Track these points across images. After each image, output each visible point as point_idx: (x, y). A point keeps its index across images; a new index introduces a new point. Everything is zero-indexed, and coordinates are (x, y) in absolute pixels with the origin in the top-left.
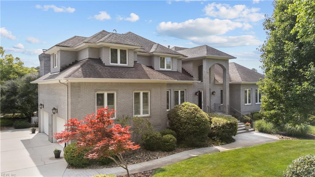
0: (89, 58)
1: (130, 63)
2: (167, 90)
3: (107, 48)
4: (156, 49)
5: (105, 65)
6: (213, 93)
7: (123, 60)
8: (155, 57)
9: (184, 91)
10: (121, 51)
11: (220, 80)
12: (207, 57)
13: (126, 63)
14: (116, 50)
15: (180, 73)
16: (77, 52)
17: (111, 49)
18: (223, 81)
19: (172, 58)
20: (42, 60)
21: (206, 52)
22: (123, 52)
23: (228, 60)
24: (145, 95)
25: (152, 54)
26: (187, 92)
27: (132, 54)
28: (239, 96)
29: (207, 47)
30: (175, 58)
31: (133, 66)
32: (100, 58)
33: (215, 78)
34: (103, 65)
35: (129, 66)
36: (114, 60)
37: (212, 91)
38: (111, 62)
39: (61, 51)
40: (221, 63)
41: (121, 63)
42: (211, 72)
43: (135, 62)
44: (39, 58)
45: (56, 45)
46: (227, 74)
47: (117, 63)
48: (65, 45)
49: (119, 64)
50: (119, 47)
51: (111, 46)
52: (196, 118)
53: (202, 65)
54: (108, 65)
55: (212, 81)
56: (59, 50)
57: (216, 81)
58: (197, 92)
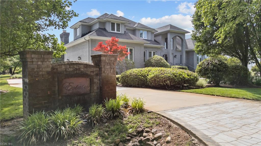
0: (99, 28)
1: (122, 31)
2: (144, 50)
3: (109, 22)
4: (138, 25)
5: (108, 31)
6: (175, 56)
7: (118, 30)
8: (137, 30)
9: (155, 52)
10: (117, 24)
11: (179, 48)
12: (170, 31)
13: (120, 32)
14: (114, 23)
15: (153, 41)
16: (90, 26)
17: (111, 23)
18: (182, 49)
19: (148, 31)
20: (63, 37)
21: (169, 28)
22: (118, 25)
23: (185, 34)
24: (131, 50)
25: (135, 28)
26: (157, 53)
27: (123, 26)
28: (193, 59)
29: (171, 25)
30: (150, 31)
31: (124, 33)
32: (105, 28)
33: (176, 47)
34: (107, 32)
35: (121, 33)
36: (113, 29)
37: (174, 55)
38: (112, 30)
39: (82, 25)
40: (180, 36)
41: (117, 31)
42: (174, 43)
43: (125, 32)
44: (60, 36)
45: (80, 21)
46: (184, 43)
47: (115, 31)
48: (84, 21)
49: (116, 31)
50: (116, 22)
51: (112, 20)
52: (161, 63)
53: (167, 38)
54: (110, 32)
55: (175, 49)
56: (81, 24)
57: (177, 49)
58: (164, 55)
